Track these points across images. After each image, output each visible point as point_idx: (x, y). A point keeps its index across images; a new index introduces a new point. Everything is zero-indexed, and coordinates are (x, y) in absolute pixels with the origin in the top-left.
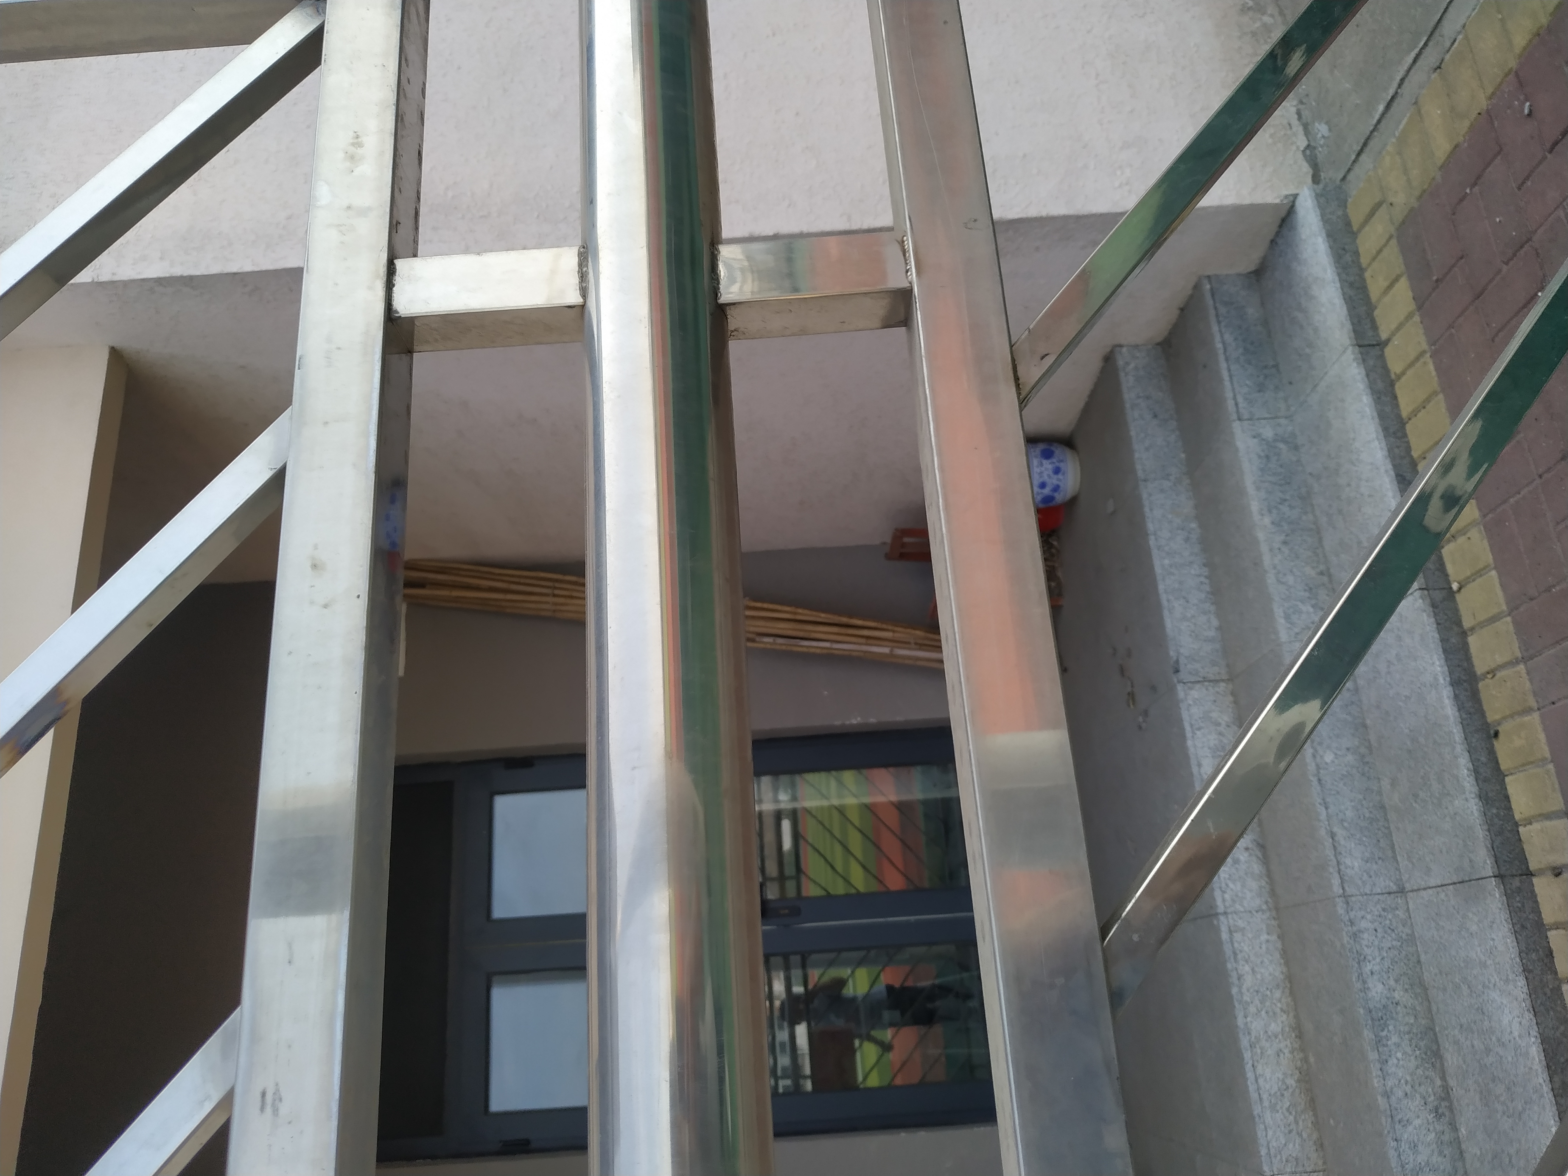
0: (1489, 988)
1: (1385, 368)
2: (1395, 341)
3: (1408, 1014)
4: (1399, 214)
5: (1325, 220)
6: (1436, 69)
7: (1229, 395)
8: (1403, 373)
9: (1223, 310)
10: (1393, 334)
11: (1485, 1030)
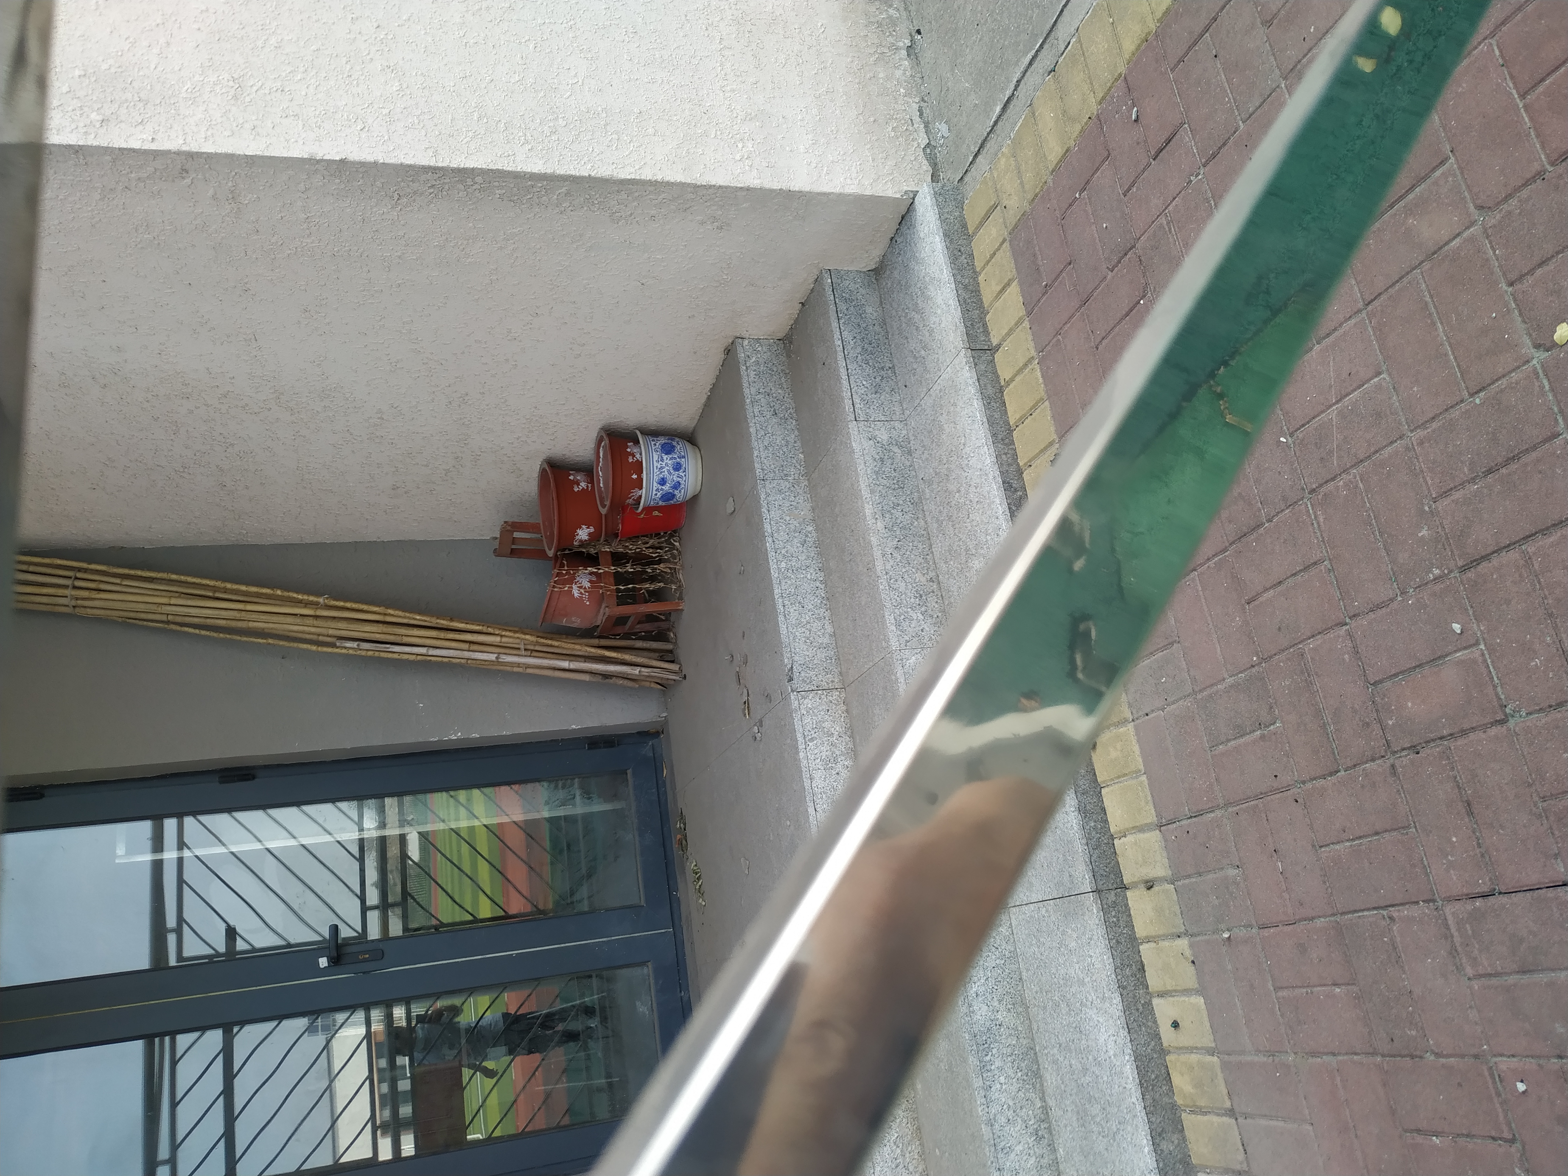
0: (1086, 1006)
1: (995, 373)
2: (1005, 347)
3: (1011, 1035)
4: (1012, 217)
5: (943, 219)
6: (1051, 72)
7: (846, 394)
8: (1012, 379)
9: (842, 306)
10: (1004, 340)
11: (1082, 1049)
